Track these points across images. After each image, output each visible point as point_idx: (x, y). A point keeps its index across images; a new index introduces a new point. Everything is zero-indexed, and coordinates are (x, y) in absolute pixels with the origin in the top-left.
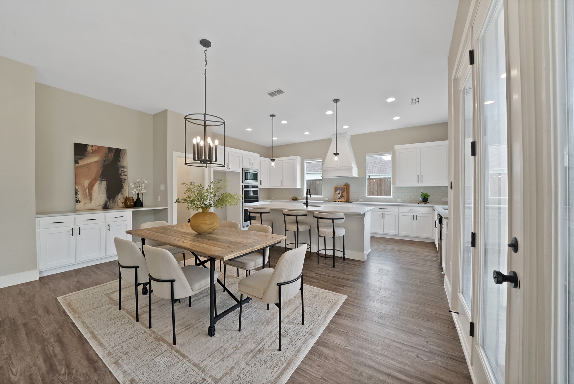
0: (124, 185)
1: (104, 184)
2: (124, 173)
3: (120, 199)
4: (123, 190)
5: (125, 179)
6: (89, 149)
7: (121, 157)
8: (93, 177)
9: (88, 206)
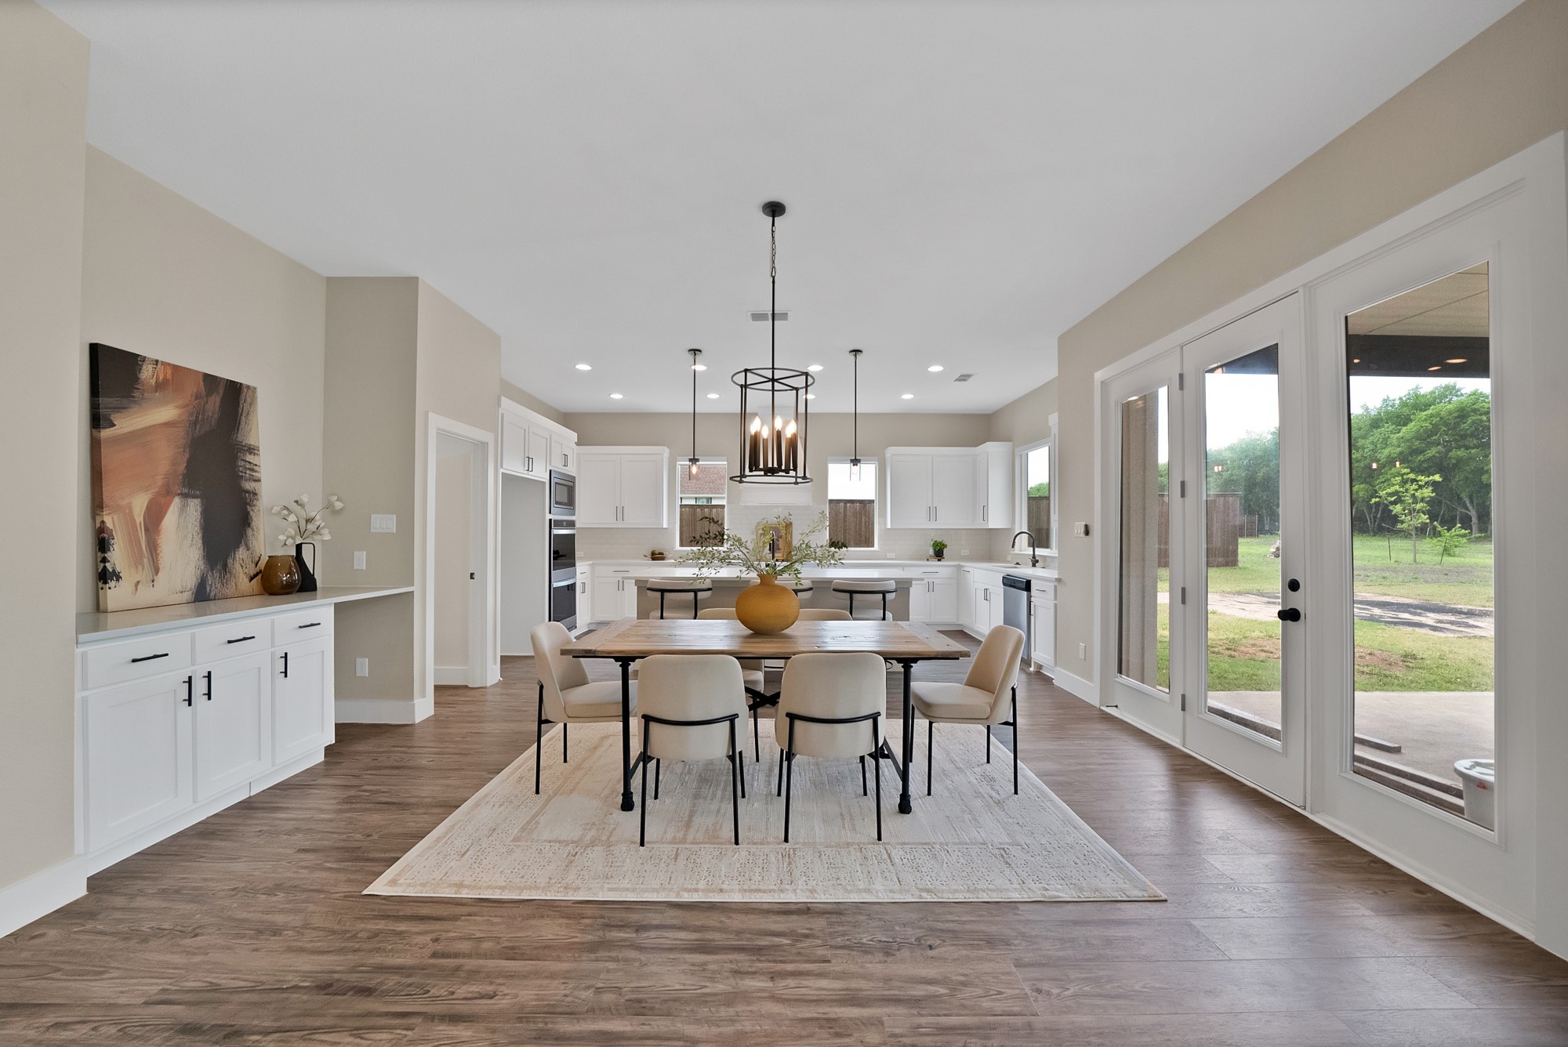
0: (251, 512)
1: (194, 507)
2: (253, 470)
3: (242, 564)
4: (249, 532)
5: (256, 494)
6: (147, 373)
7: (244, 415)
8: (160, 481)
9: (147, 595)
